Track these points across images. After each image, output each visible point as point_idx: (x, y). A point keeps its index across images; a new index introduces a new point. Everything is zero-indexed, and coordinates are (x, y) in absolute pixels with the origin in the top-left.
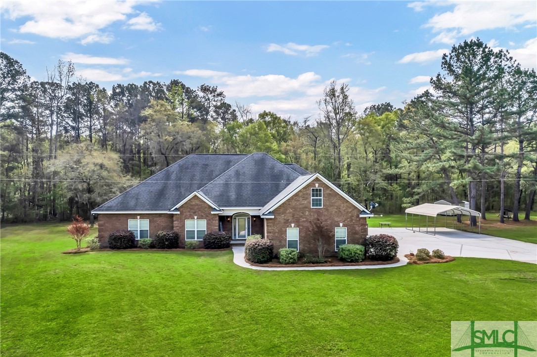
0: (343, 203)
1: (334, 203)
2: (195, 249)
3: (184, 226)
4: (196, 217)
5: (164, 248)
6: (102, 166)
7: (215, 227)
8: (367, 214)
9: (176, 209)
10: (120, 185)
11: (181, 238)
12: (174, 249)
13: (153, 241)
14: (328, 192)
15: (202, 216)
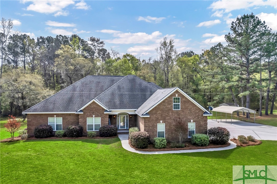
0: (193, 107)
1: (188, 107)
2: (94, 137)
3: (86, 121)
4: (94, 116)
5: (73, 137)
6: (31, 83)
7: (107, 122)
8: (209, 114)
9: (81, 111)
10: (42, 95)
11: (84, 129)
12: (80, 138)
13: (65, 132)
14: (184, 100)
15: (98, 115)
